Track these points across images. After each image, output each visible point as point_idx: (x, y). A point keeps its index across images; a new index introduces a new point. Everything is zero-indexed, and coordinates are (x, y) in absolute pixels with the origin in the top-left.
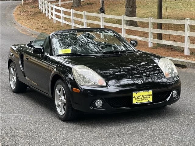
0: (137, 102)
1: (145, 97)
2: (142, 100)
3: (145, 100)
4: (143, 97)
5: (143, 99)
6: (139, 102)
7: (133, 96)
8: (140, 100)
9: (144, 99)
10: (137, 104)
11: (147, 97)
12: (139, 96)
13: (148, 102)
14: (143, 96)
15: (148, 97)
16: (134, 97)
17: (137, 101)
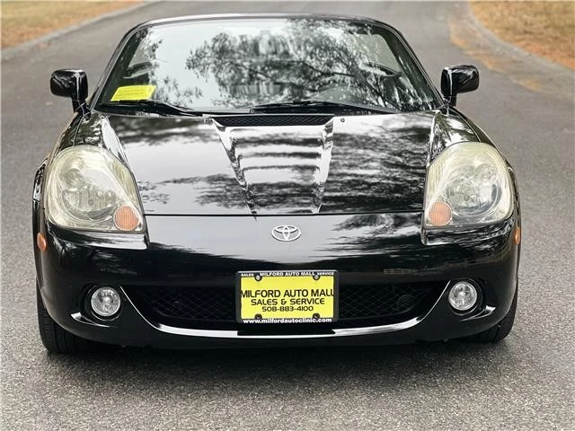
0: (259, 316)
1: (300, 298)
2: (287, 309)
3: (299, 309)
4: (287, 299)
5: (288, 304)
6: (270, 317)
7: (244, 290)
8: (274, 309)
9: (296, 306)
10: (257, 321)
11: (309, 297)
12: (268, 293)
13: (314, 321)
14: (287, 293)
15: (314, 301)
16: (248, 293)
17: (258, 309)
